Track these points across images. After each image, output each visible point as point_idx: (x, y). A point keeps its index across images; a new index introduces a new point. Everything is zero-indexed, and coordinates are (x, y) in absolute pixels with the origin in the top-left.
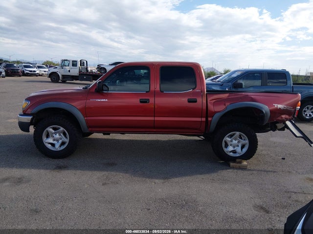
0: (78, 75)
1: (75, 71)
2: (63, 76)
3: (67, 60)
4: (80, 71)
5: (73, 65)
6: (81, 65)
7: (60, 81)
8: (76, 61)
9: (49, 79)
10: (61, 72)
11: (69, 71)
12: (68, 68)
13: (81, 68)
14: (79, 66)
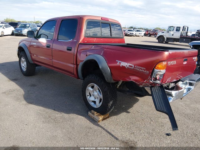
0: (179, 38)
1: (177, 35)
2: (167, 38)
3: (172, 27)
4: (181, 35)
5: (177, 30)
6: (183, 30)
7: (164, 42)
8: (180, 27)
9: (157, 41)
10: (166, 35)
11: (173, 35)
12: (172, 33)
13: (182, 33)
14: (182, 31)
